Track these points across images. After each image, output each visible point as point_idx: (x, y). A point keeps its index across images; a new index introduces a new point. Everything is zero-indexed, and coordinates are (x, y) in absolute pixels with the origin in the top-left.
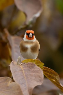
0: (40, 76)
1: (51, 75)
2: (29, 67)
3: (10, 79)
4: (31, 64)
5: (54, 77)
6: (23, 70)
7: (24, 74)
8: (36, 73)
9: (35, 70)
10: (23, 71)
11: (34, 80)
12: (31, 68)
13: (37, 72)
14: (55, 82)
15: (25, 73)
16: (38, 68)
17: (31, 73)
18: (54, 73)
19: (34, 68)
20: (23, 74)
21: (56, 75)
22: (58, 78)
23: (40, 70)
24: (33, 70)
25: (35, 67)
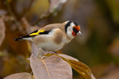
0: (67, 73)
1: (79, 67)
2: (53, 61)
3: (29, 75)
4: (56, 58)
5: (84, 70)
6: (46, 65)
7: (48, 71)
8: (63, 69)
9: (62, 65)
10: (46, 67)
11: (61, 77)
12: (55, 63)
13: (64, 67)
14: (85, 75)
15: (48, 69)
16: (65, 63)
17: (56, 70)
18: (83, 66)
19: (60, 63)
20: (46, 71)
21: (86, 68)
22: (89, 72)
23: (67, 65)
24: (59, 66)
25: (61, 61)
